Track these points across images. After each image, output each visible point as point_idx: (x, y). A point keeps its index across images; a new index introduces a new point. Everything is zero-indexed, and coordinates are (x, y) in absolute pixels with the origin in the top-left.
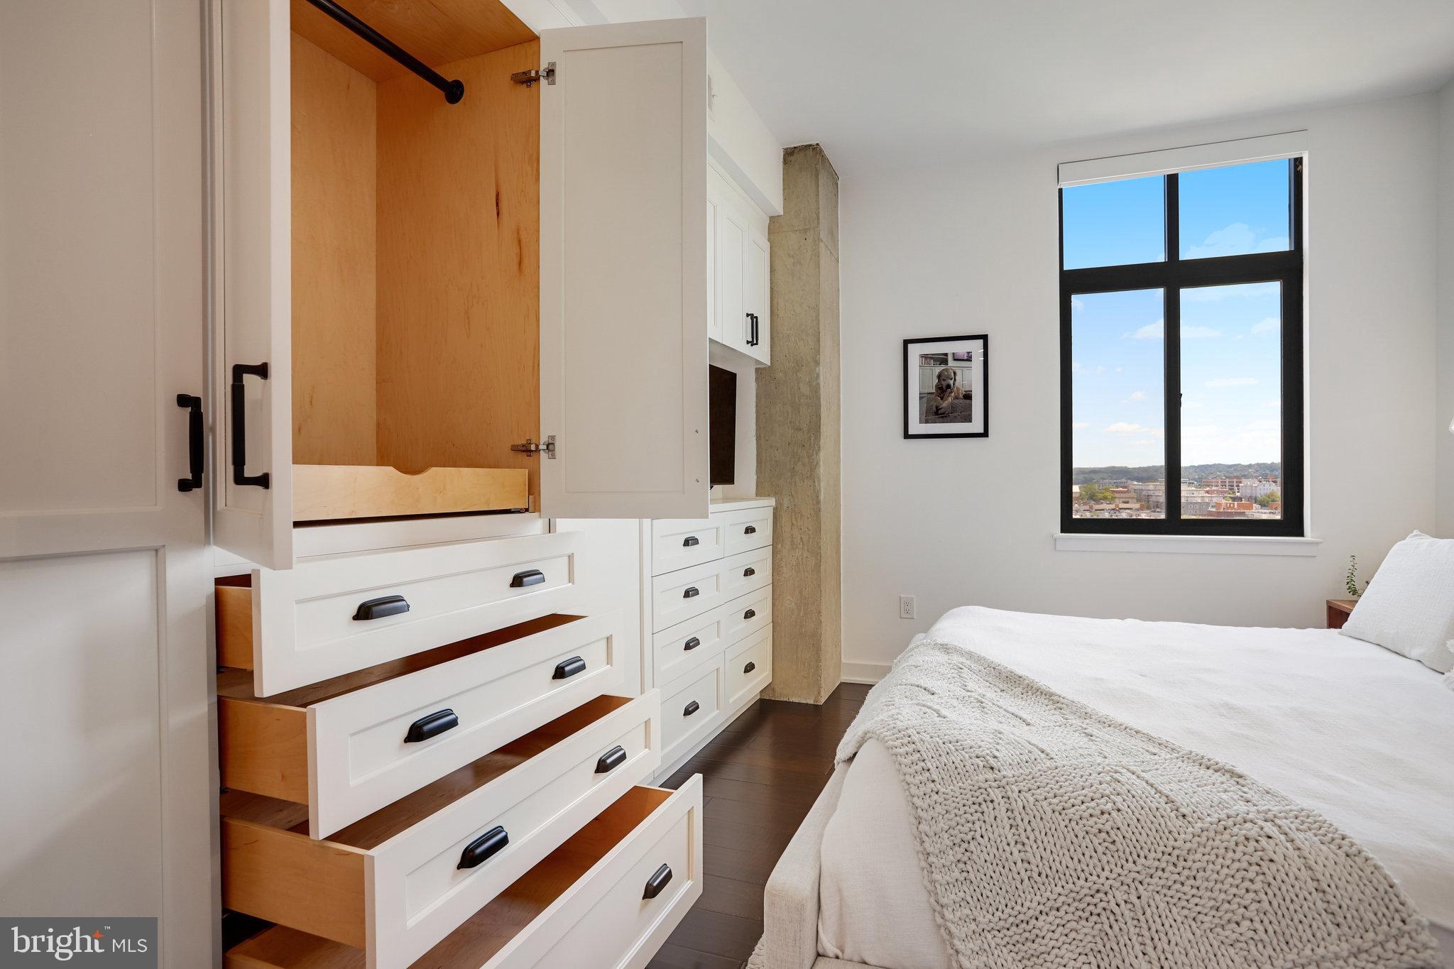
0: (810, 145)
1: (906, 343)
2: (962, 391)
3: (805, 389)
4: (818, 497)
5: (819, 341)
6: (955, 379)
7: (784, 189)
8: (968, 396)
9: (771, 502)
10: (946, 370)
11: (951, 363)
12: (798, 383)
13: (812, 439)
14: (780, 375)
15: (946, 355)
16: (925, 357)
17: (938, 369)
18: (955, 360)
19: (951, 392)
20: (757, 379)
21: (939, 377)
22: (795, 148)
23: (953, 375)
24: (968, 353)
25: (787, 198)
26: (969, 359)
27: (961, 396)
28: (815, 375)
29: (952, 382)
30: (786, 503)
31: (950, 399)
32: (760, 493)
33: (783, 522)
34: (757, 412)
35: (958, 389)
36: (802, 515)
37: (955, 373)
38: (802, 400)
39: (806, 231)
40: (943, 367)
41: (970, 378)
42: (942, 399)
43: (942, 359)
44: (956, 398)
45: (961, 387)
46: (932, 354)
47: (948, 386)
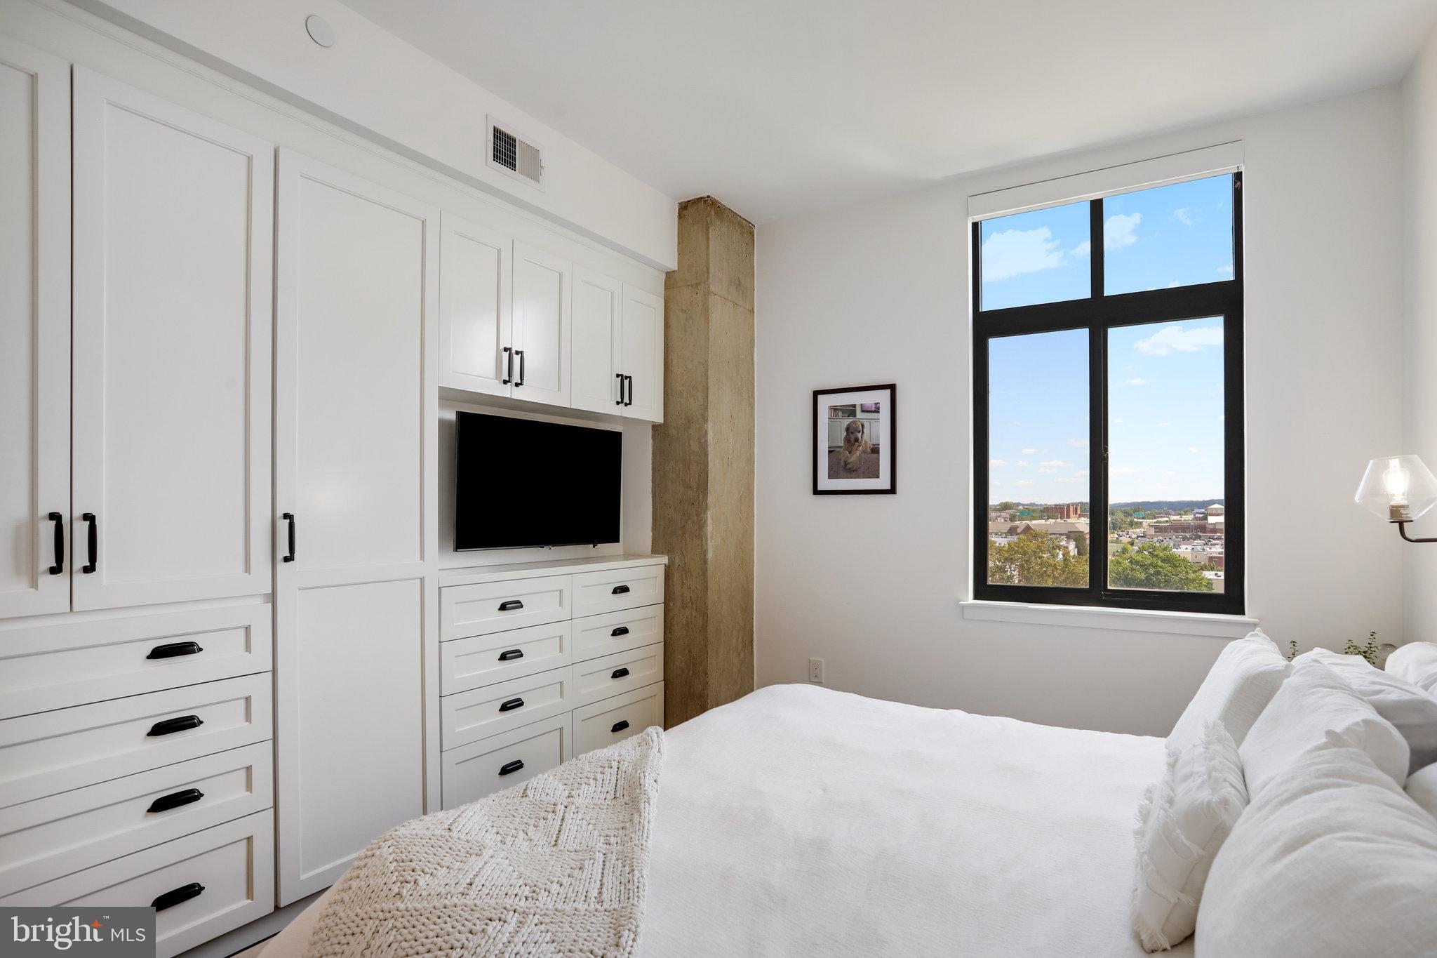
0: (702, 198)
1: (816, 394)
2: (870, 445)
3: (695, 446)
4: (705, 556)
6: (863, 432)
7: (679, 244)
8: (875, 450)
9: (664, 560)
10: (854, 422)
11: (859, 415)
12: (689, 440)
13: (701, 496)
14: (673, 432)
15: (854, 406)
16: (835, 409)
17: (847, 421)
18: (863, 411)
19: (859, 446)
20: (654, 436)
21: (848, 429)
22: (689, 201)
23: (861, 427)
24: (876, 404)
25: (681, 253)
26: (877, 411)
27: (869, 450)
28: (704, 432)
29: (859, 435)
30: (677, 562)
31: (858, 453)
32: (656, 550)
33: (675, 580)
34: (653, 469)
35: (866, 442)
36: (691, 574)
37: (863, 426)
38: (692, 458)
39: (697, 285)
40: (851, 420)
41: (878, 431)
42: (850, 453)
43: (850, 411)
44: (864, 452)
45: (868, 441)
46: (841, 406)
47: (857, 440)
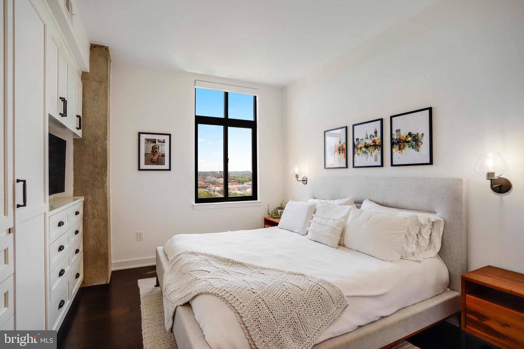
0: (104, 46)
1: (140, 133)
2: (161, 153)
3: (99, 150)
4: (106, 196)
5: (107, 130)
6: (159, 149)
7: (90, 61)
8: (163, 156)
9: (82, 199)
10: (155, 145)
11: (157, 143)
12: (96, 147)
13: (103, 171)
14: (86, 143)
15: (155, 140)
16: (148, 140)
17: (152, 145)
18: (159, 142)
19: (157, 154)
20: (74, 144)
21: (153, 147)
22: (96, 45)
23: (158, 147)
24: (164, 140)
26: (164, 142)
27: (161, 155)
28: (105, 144)
29: (157, 150)
30: (90, 199)
31: (157, 156)
32: (76, 194)
33: (88, 207)
34: (74, 158)
35: (160, 153)
36: (98, 204)
37: (159, 147)
38: (98, 154)
39: (101, 82)
40: (154, 144)
41: (164, 149)
42: (154, 156)
43: (154, 141)
44: (159, 156)
45: (161, 152)
46: (150, 139)
47: (156, 151)
